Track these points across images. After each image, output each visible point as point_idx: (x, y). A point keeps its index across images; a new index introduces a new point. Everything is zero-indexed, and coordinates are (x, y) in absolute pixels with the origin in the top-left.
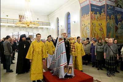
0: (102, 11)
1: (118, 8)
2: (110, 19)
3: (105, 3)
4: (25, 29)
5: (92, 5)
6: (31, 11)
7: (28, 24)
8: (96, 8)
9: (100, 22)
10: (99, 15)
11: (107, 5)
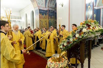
2: (51, 18)
3: (48, 9)
5: (40, 10)
8: (43, 12)
9: (45, 20)
10: (45, 15)
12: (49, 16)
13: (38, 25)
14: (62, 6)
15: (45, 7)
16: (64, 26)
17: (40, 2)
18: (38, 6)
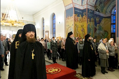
0: (84, 14)
1: (97, 12)
2: (90, 21)
3: (86, 8)
4: (8, 28)
5: (75, 8)
6: (16, 10)
7: (12, 23)
8: (79, 11)
9: (81, 24)
10: (81, 17)
11: (88, 9)
12: (88, 18)
18: (73, 3)
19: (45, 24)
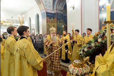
0: (55, 17)
3: (56, 12)
9: (53, 24)
10: (53, 19)
12: (57, 20)
13: (46, 30)
14: (74, 8)
15: (53, 10)
16: (78, 31)
17: (48, 4)
18: (45, 9)
19: (32, 23)
